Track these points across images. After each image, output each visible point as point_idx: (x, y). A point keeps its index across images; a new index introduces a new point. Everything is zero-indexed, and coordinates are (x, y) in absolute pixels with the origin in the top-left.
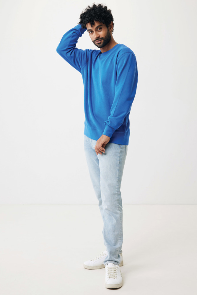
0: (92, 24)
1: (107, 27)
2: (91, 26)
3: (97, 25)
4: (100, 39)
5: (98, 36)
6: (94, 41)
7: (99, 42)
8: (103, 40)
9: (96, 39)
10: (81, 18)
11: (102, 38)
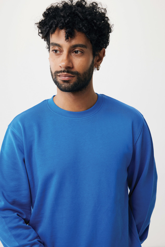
0: (69, 36)
1: (94, 55)
2: (65, 38)
3: (79, 40)
4: (72, 73)
5: (70, 65)
6: (57, 72)
7: (66, 78)
8: (78, 78)
9: (63, 69)
10: (46, 15)
11: (77, 74)
